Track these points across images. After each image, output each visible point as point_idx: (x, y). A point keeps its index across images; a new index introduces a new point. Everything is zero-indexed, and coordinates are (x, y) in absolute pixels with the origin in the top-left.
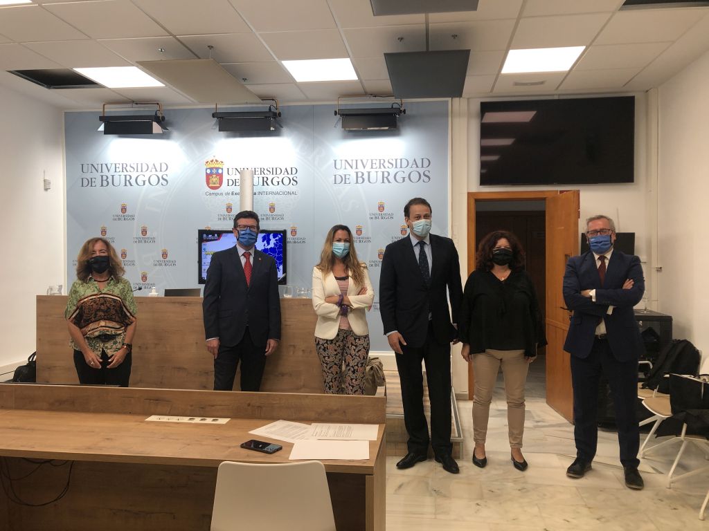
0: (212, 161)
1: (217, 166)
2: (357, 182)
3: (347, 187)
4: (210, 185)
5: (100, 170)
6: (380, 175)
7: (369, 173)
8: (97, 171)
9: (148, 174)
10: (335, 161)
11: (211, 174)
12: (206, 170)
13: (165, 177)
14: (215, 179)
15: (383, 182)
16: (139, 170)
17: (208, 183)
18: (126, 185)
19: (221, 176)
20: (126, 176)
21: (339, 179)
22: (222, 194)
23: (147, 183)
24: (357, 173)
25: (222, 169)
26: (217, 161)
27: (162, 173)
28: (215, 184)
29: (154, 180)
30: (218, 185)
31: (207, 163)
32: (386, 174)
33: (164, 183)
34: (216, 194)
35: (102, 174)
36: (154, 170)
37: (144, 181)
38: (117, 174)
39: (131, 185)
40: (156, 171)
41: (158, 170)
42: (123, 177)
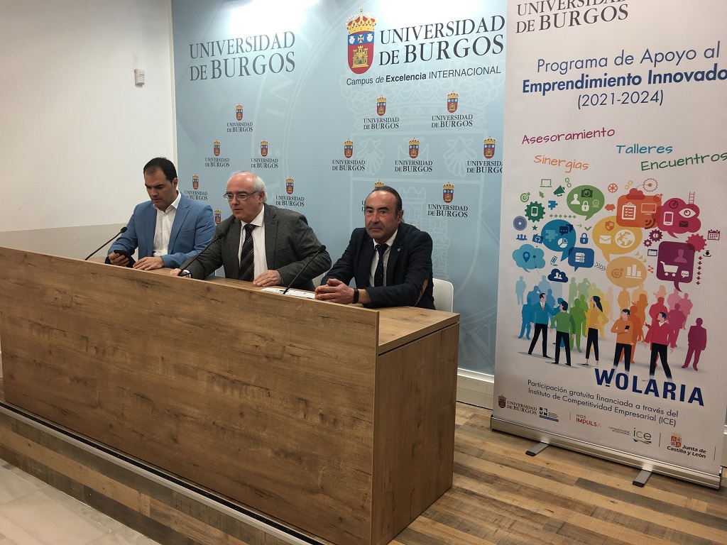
0: (358, 20)
1: (365, 29)
4: (355, 66)
5: (210, 54)
8: (208, 54)
9: (268, 53)
11: (356, 44)
12: (349, 37)
13: (290, 57)
14: (361, 54)
16: (258, 47)
17: (351, 63)
18: (241, 74)
19: (370, 46)
20: (241, 59)
22: (371, 81)
23: (267, 68)
25: (373, 33)
26: (365, 19)
27: (287, 50)
28: (361, 62)
29: (276, 63)
30: (365, 65)
31: (350, 24)
33: (290, 66)
34: (363, 82)
35: (213, 58)
36: (276, 45)
37: (264, 66)
38: (230, 57)
39: (248, 74)
40: (279, 47)
41: (282, 45)
42: (238, 61)
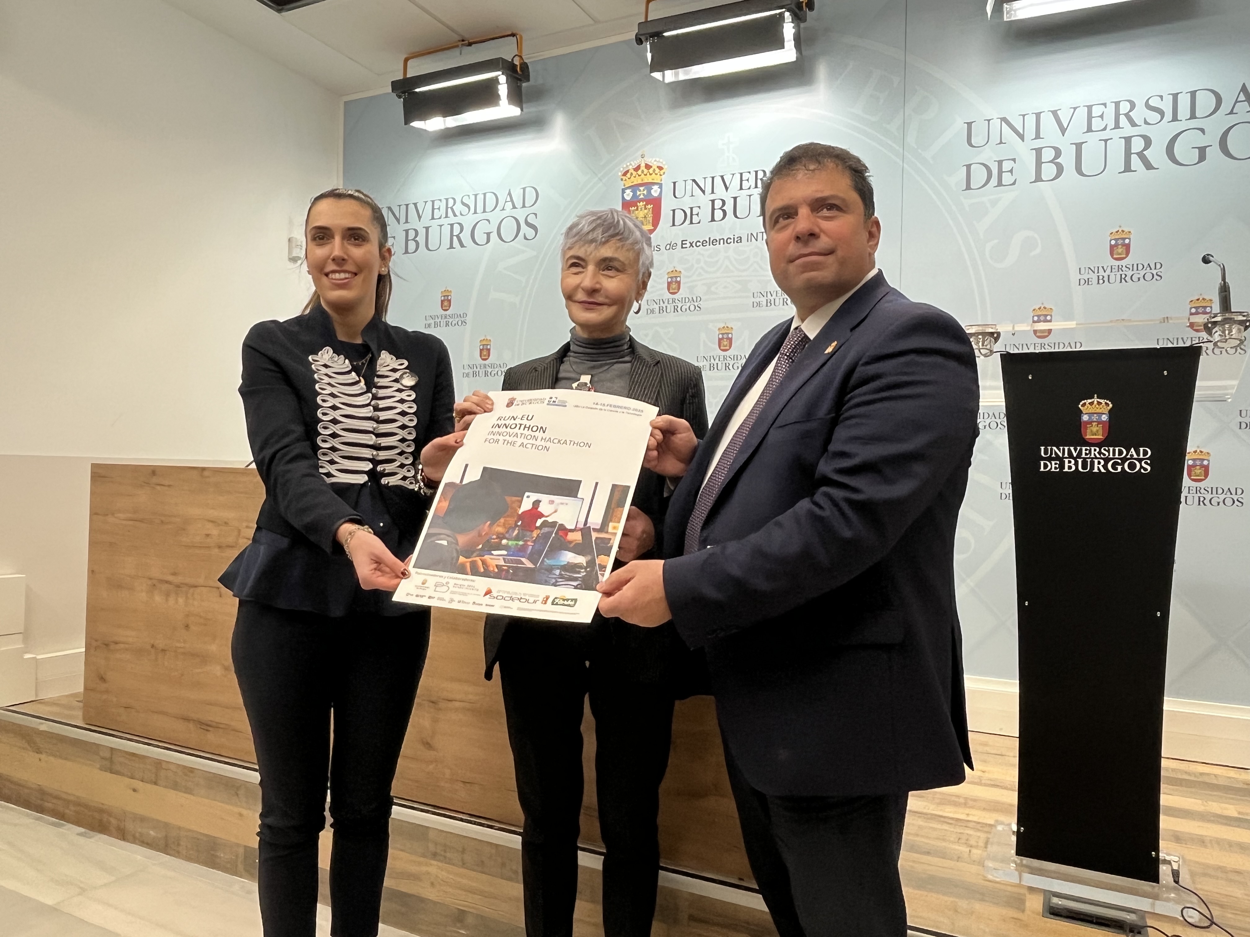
0: (637, 169)
1: (648, 179)
2: (1038, 178)
3: (1007, 196)
5: (403, 220)
6: (1117, 149)
7: (1079, 147)
8: (398, 220)
9: (495, 217)
10: (969, 124)
11: (635, 200)
12: (624, 191)
13: (531, 220)
15: (1128, 168)
16: (480, 209)
18: (451, 247)
19: (656, 203)
20: (452, 225)
21: (978, 175)
23: (494, 236)
24: (1038, 152)
25: (661, 186)
26: (648, 167)
27: (527, 211)
29: (509, 229)
30: (650, 227)
31: (625, 174)
32: (1138, 145)
33: (530, 233)
35: (407, 226)
36: (509, 205)
37: (488, 234)
38: (435, 223)
39: (462, 245)
40: (514, 207)
41: (518, 204)
42: (446, 230)
